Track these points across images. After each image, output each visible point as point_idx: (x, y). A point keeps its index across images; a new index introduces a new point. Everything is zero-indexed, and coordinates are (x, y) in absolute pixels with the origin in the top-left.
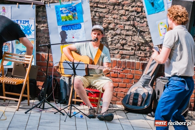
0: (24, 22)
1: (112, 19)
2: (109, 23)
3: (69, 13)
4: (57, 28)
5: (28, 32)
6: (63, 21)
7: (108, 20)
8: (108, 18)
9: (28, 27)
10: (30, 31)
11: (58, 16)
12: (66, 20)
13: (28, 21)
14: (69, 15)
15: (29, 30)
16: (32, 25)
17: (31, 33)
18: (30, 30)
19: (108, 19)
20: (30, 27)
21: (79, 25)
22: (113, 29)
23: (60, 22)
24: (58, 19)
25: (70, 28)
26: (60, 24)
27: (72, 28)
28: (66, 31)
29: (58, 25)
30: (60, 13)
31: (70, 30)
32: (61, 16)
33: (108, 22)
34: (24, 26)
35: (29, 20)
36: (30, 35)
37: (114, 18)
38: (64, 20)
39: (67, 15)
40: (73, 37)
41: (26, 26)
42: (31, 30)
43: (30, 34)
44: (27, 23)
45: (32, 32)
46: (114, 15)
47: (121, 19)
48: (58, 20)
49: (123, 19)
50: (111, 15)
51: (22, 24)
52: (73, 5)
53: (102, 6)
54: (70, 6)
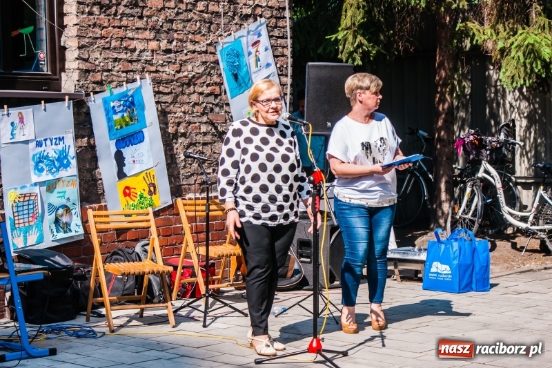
0: (57, 142)
1: (181, 114)
2: (179, 124)
3: (125, 111)
4: (109, 146)
5: (65, 162)
6: (117, 129)
7: (177, 118)
8: (175, 113)
9: (64, 150)
10: (68, 161)
11: (109, 120)
12: (121, 127)
13: (63, 138)
14: (125, 115)
15: (66, 157)
16: (69, 146)
17: (70, 163)
18: (67, 159)
19: (176, 115)
20: (67, 151)
21: (141, 133)
22: (184, 135)
23: (113, 133)
24: (109, 126)
25: (128, 143)
26: (113, 137)
27: (130, 141)
28: (122, 149)
29: (110, 140)
30: (111, 112)
31: (128, 146)
32: (114, 119)
33: (177, 120)
34: (57, 150)
35: (64, 135)
36: (68, 169)
37: (184, 113)
38: (119, 127)
39: (123, 117)
40: (134, 162)
41: (61, 149)
42: (69, 158)
43: (69, 166)
44: (61, 143)
45: (71, 160)
46: (185, 106)
47: (193, 112)
48: (110, 128)
49: (197, 112)
50: (179, 107)
51: (54, 146)
52: (130, 93)
53: (166, 90)
54: (124, 95)
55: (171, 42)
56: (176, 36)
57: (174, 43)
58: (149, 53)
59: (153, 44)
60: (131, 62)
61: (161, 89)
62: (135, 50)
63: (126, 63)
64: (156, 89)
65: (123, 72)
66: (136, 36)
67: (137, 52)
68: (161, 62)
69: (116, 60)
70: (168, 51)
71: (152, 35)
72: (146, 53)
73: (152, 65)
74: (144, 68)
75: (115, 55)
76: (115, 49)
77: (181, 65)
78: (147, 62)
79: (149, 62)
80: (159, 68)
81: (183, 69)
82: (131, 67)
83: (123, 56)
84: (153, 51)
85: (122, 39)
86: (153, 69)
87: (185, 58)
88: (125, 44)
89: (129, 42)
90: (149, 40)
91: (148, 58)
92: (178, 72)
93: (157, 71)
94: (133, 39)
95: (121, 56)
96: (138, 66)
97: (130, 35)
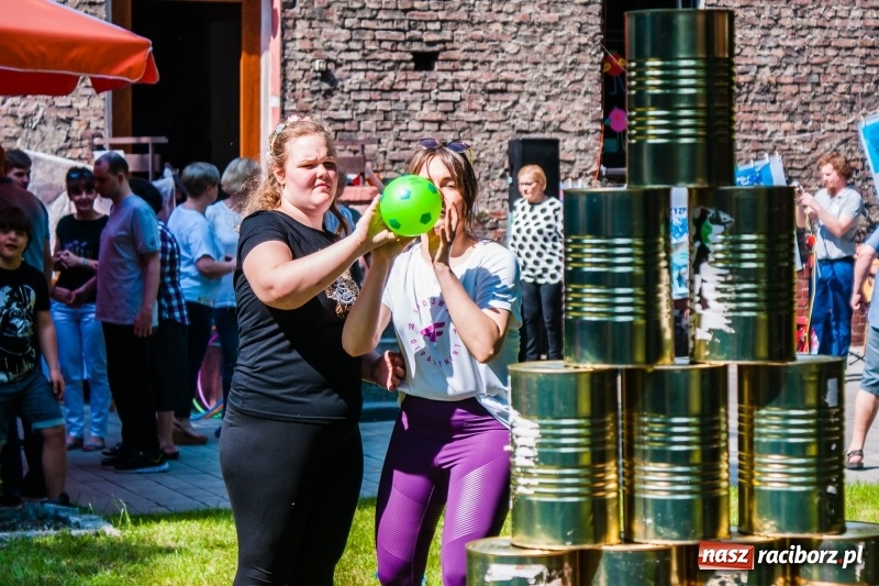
0: (682, 211)
34: (682, 218)
41: (685, 217)
44: (685, 212)
51: (678, 215)
52: (757, 170)
53: (800, 166)
54: (752, 172)
55: (805, 122)
56: (812, 117)
57: (810, 124)
58: (781, 134)
59: (787, 126)
60: (762, 142)
61: (794, 165)
62: (765, 131)
63: (756, 144)
64: (789, 165)
65: (753, 151)
66: (768, 119)
67: (768, 133)
68: (794, 141)
69: (745, 141)
70: (802, 131)
71: (785, 117)
72: (778, 134)
73: (784, 144)
74: (775, 148)
75: (745, 137)
76: (744, 131)
77: (817, 143)
78: (778, 142)
79: (782, 142)
80: (793, 147)
81: (819, 146)
82: (761, 146)
83: (753, 137)
84: (786, 132)
85: (752, 122)
86: (786, 147)
87: (821, 137)
88: (755, 126)
89: (760, 125)
90: (780, 122)
91: (781, 138)
92: (814, 149)
93: (789, 149)
94: (764, 122)
95: (750, 137)
96: (770, 146)
97: (761, 118)
